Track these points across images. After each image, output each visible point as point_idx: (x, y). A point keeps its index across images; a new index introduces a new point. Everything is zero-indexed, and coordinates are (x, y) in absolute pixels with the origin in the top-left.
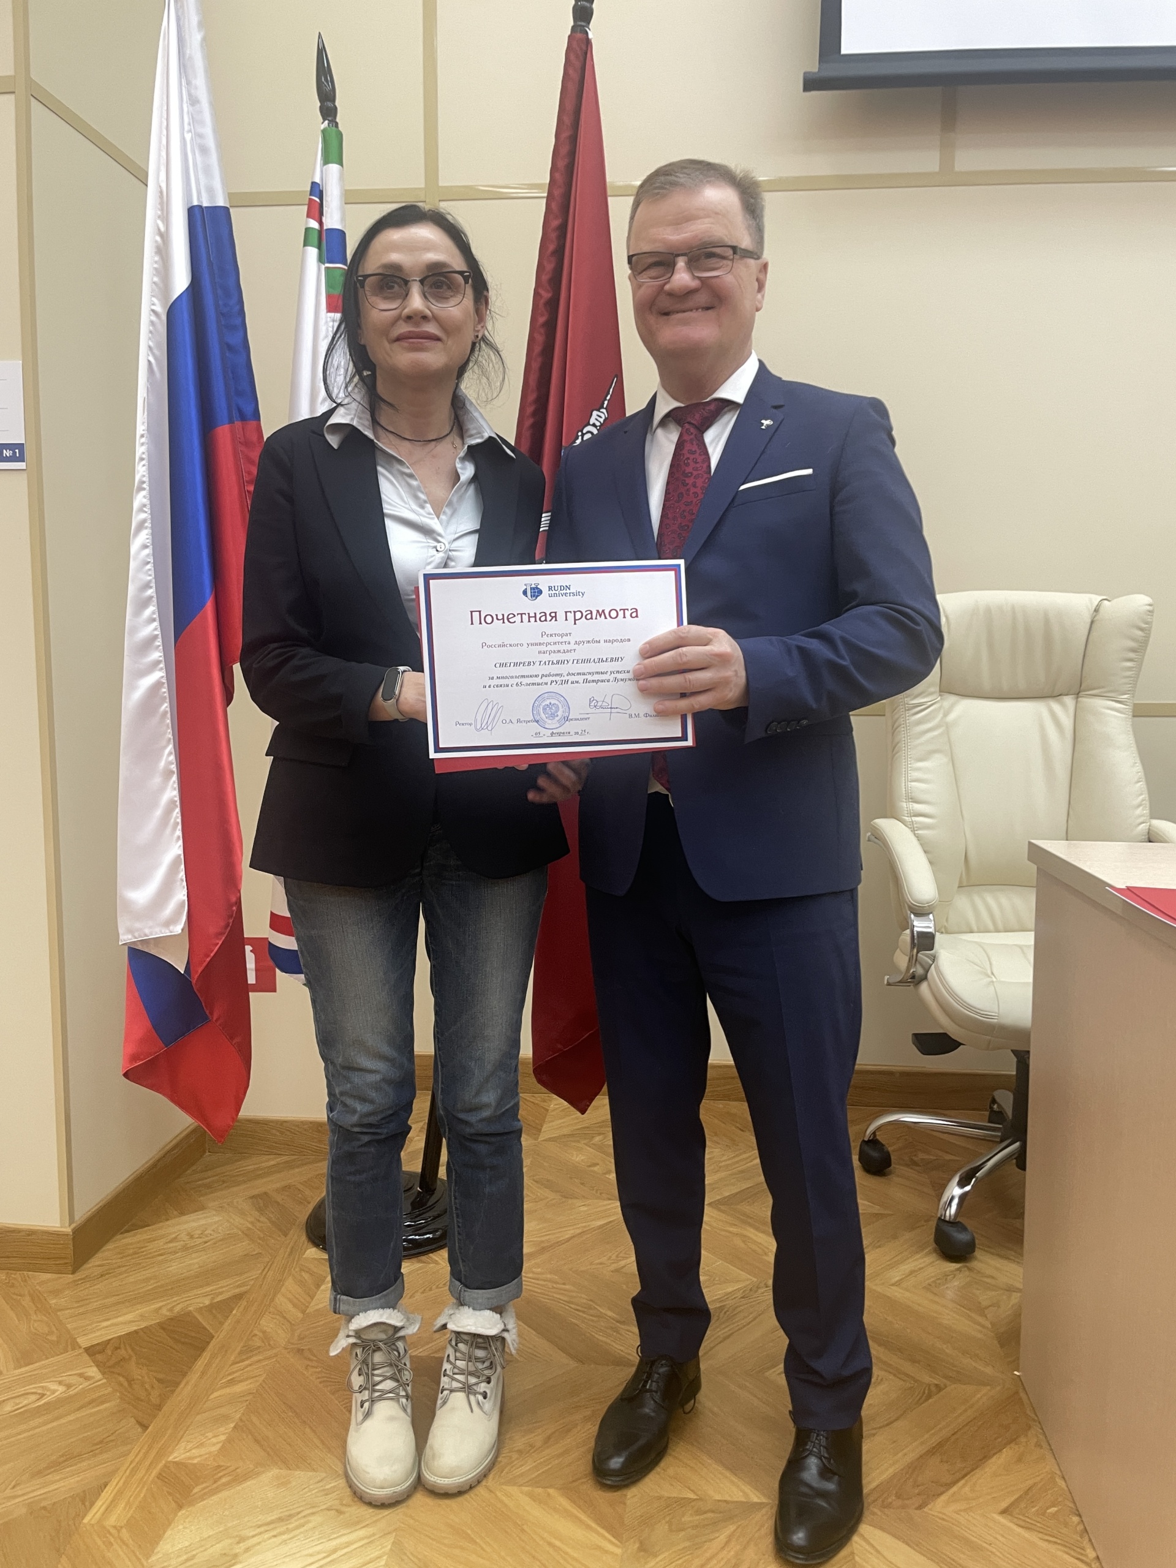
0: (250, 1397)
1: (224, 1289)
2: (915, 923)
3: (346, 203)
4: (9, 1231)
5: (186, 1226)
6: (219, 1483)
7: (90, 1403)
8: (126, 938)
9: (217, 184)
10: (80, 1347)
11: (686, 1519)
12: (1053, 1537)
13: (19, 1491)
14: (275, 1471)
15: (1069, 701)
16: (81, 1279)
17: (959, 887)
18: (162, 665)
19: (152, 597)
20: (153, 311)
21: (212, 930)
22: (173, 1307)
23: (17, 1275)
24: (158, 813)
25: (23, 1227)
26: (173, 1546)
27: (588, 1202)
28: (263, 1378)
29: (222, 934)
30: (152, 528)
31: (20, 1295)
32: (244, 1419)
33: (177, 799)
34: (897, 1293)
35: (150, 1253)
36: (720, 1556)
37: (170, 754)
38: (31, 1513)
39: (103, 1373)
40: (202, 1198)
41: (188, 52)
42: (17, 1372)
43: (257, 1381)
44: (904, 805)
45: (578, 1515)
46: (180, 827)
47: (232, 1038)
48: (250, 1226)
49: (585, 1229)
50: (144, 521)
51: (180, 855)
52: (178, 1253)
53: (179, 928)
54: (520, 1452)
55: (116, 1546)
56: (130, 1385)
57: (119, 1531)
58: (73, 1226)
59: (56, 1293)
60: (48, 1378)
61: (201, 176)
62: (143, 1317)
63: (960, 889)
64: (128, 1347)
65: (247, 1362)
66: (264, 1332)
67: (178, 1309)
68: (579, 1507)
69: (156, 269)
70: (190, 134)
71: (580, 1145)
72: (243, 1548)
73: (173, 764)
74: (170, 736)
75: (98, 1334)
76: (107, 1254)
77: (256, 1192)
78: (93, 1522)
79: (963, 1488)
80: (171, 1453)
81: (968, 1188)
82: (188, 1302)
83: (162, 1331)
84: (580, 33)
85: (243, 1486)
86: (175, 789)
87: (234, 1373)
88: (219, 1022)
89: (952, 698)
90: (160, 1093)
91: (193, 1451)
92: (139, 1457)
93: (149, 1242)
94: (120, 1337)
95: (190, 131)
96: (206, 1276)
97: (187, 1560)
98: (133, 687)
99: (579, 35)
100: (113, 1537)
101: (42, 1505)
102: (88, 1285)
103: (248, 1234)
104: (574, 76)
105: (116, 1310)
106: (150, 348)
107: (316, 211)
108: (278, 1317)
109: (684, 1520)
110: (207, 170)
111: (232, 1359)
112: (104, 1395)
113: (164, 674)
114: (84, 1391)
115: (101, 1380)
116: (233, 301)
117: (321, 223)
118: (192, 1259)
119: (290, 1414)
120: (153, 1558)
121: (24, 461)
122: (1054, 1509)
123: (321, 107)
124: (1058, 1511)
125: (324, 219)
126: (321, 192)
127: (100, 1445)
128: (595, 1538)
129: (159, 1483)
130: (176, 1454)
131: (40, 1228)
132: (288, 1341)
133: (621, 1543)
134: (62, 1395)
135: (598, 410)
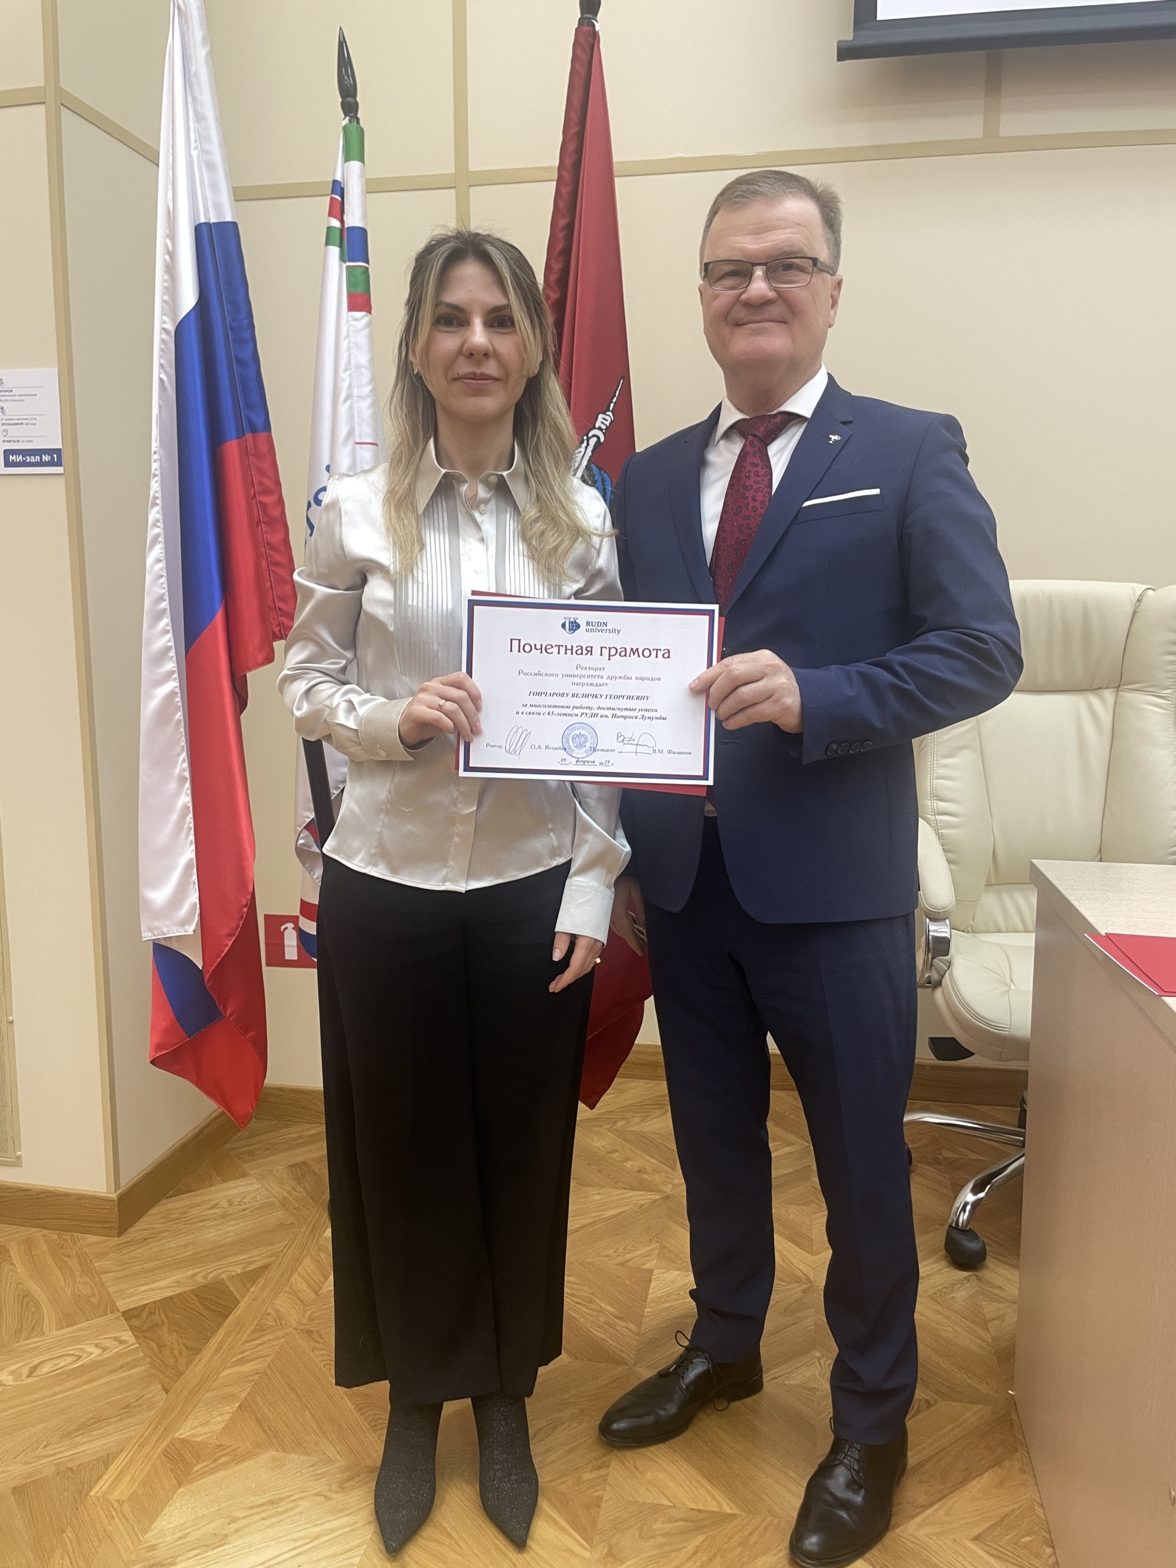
0: (257, 1377)
1: (256, 1258)
2: (932, 928)
3: (367, 193)
4: (60, 1195)
5: (226, 1193)
6: (219, 1462)
7: (121, 1367)
8: (147, 936)
9: (225, 199)
10: (118, 1311)
11: (658, 1526)
13: (49, 1451)
14: (272, 1453)
15: (1109, 695)
16: (126, 1242)
17: (985, 885)
18: (176, 676)
19: (166, 609)
21: (224, 931)
22: (207, 1274)
23: (67, 1236)
24: (174, 817)
25: (72, 1191)
26: (169, 1523)
27: (603, 1190)
28: (269, 1359)
29: (232, 935)
30: (166, 543)
31: (69, 1256)
32: (249, 1398)
33: (190, 805)
35: (191, 1219)
37: (184, 761)
38: (58, 1474)
39: (137, 1337)
40: (244, 1165)
42: (60, 1332)
43: (265, 1361)
44: (929, 803)
45: (553, 1514)
46: (192, 832)
47: (246, 1031)
48: (286, 1195)
49: (596, 1219)
50: (158, 536)
51: (193, 859)
52: (216, 1220)
53: (191, 928)
55: (117, 1519)
56: (161, 1351)
57: (121, 1506)
58: (118, 1192)
59: (101, 1255)
60: (85, 1341)
61: (208, 191)
62: (178, 1283)
63: (989, 887)
64: (162, 1312)
65: (258, 1342)
66: (277, 1311)
67: (212, 1276)
68: (555, 1507)
69: (166, 288)
71: (603, 1130)
72: (233, 1529)
73: (185, 770)
74: (184, 744)
75: (136, 1298)
76: (151, 1220)
77: (294, 1161)
78: (98, 1495)
80: (177, 1430)
81: (982, 1195)
82: (221, 1270)
83: (194, 1298)
84: (588, 25)
85: (240, 1466)
86: (188, 795)
87: (243, 1352)
88: (231, 1019)
90: (186, 1079)
91: (199, 1429)
92: (148, 1431)
93: (191, 1208)
94: (155, 1302)
95: (196, 148)
96: (243, 1243)
97: (180, 1538)
98: (150, 697)
99: (586, 28)
100: (115, 1509)
102: (132, 1248)
103: (284, 1204)
104: (582, 71)
105: (155, 1275)
106: (162, 366)
107: (338, 209)
108: (292, 1297)
109: (655, 1527)
110: (215, 187)
111: (245, 1337)
112: (134, 1360)
113: (178, 684)
114: (118, 1355)
115: (134, 1344)
116: (243, 315)
117: (342, 222)
118: (228, 1226)
119: (293, 1396)
120: (150, 1534)
121: (61, 466)
122: (1029, 1538)
123: (342, 103)
124: (1031, 1541)
125: (345, 217)
126: (342, 190)
127: (127, 1409)
128: (564, 1538)
129: (164, 1458)
130: (182, 1431)
131: (88, 1193)
132: (299, 1322)
133: (591, 1546)
134: (97, 1358)
135: (604, 413)
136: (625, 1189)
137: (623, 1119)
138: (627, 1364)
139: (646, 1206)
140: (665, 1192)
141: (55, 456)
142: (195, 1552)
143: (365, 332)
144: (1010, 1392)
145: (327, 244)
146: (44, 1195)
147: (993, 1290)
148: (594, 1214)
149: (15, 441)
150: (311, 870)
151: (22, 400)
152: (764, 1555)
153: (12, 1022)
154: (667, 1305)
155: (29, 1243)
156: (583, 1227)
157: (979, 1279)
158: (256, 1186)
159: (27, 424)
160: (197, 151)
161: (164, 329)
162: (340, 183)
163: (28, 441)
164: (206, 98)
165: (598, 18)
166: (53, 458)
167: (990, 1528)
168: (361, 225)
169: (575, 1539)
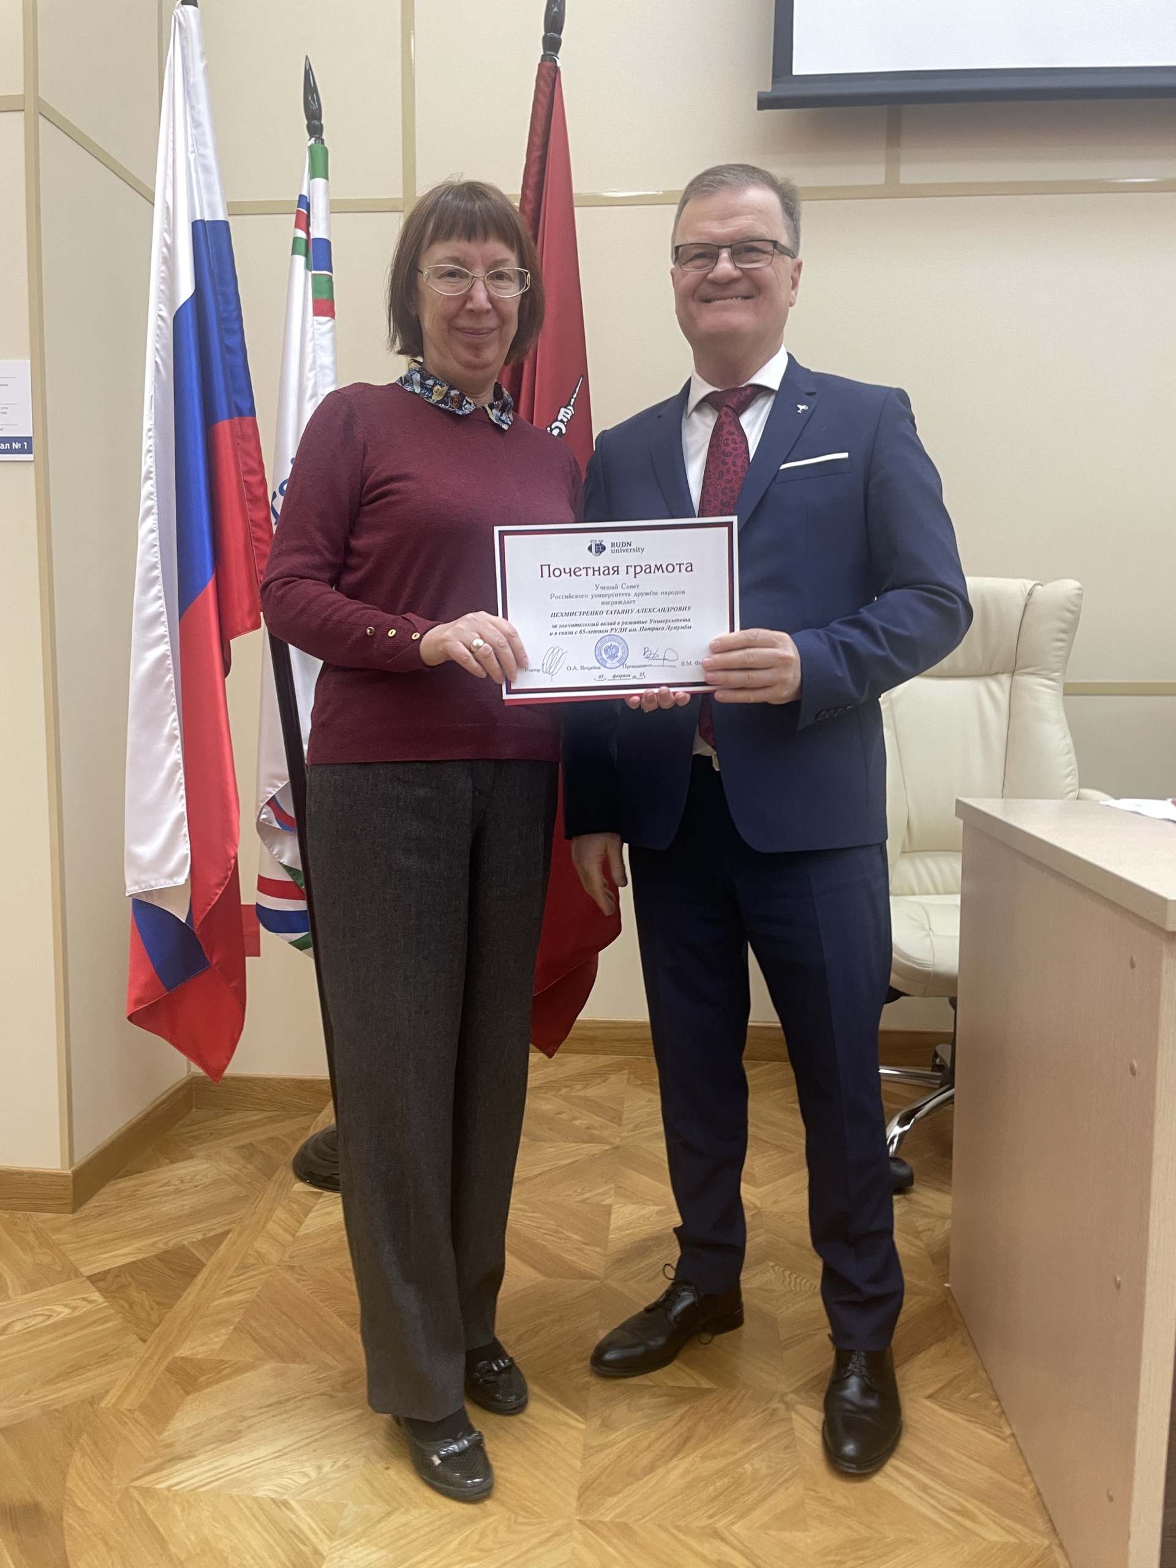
0: (247, 1305)
1: (215, 1226)
3: (332, 213)
4: (14, 1174)
5: (176, 1172)
6: (221, 1374)
7: (94, 1323)
8: (132, 889)
9: (217, 196)
10: (83, 1276)
11: (645, 1401)
12: (974, 1417)
14: (273, 1364)
15: (1006, 679)
16: (80, 1218)
17: (902, 853)
18: (167, 639)
19: (158, 577)
21: (213, 881)
22: (169, 1241)
23: (20, 1214)
24: (163, 774)
25: (24, 1170)
26: (182, 1424)
27: (555, 1144)
29: (223, 884)
30: (158, 514)
31: (24, 1232)
32: (242, 1322)
33: (181, 762)
35: (145, 1195)
36: (673, 1431)
37: (174, 720)
38: (44, 1414)
39: (105, 1297)
40: (192, 1148)
41: (192, 79)
42: (26, 1296)
43: (252, 1292)
45: (546, 1397)
46: (183, 787)
47: (231, 981)
48: (238, 1173)
49: (553, 1167)
50: (151, 508)
51: (183, 813)
52: (168, 1196)
53: (182, 879)
55: (130, 1426)
56: (131, 1307)
57: (132, 1413)
58: (73, 1168)
59: (56, 1230)
60: (54, 1302)
61: (203, 192)
62: (140, 1250)
63: (906, 854)
64: (127, 1275)
65: (244, 1277)
66: (258, 1252)
67: (171, 1244)
68: (548, 1392)
69: (162, 277)
71: (550, 1096)
72: (246, 1426)
73: (175, 729)
74: (175, 704)
75: (100, 1264)
76: (105, 1196)
77: (241, 1143)
78: (109, 1406)
80: (178, 1349)
82: (182, 1238)
83: (158, 1261)
84: (549, 61)
85: (243, 1376)
86: (179, 752)
87: (231, 1285)
88: (218, 967)
90: (161, 1036)
91: (199, 1348)
93: (144, 1186)
94: (119, 1267)
95: (193, 152)
96: (197, 1215)
97: (196, 1436)
98: (140, 660)
99: (548, 64)
100: (127, 1417)
101: (54, 1407)
102: (89, 1222)
103: (235, 1179)
104: (544, 101)
105: (115, 1244)
106: (157, 349)
107: (304, 221)
108: (270, 1240)
109: (641, 1402)
110: (209, 188)
111: (229, 1274)
112: (107, 1316)
113: (169, 648)
114: (88, 1313)
115: (103, 1303)
116: (232, 307)
117: (308, 233)
118: (183, 1201)
119: (284, 1317)
120: (166, 1434)
121: (32, 453)
122: (976, 1395)
123: (308, 125)
124: (979, 1397)
125: (311, 229)
126: (308, 204)
127: (105, 1358)
128: (562, 1416)
129: (168, 1375)
130: (181, 1351)
131: (41, 1170)
132: (281, 1260)
133: (587, 1420)
134: (68, 1316)
135: (566, 407)
136: (576, 1142)
137: (566, 1087)
138: (598, 1279)
139: (597, 1156)
140: (614, 1143)
141: (25, 443)
142: (212, 1446)
143: (329, 336)
144: (947, 1285)
145: (293, 253)
147: (922, 1208)
148: (550, 1164)
150: (270, 847)
152: (743, 1417)
154: (628, 1232)
156: (540, 1174)
157: (908, 1200)
158: (205, 1166)
160: (193, 155)
161: (160, 316)
162: (306, 197)
164: (203, 106)
165: (559, 55)
166: (23, 446)
167: (941, 1388)
168: (325, 237)
169: (570, 1416)
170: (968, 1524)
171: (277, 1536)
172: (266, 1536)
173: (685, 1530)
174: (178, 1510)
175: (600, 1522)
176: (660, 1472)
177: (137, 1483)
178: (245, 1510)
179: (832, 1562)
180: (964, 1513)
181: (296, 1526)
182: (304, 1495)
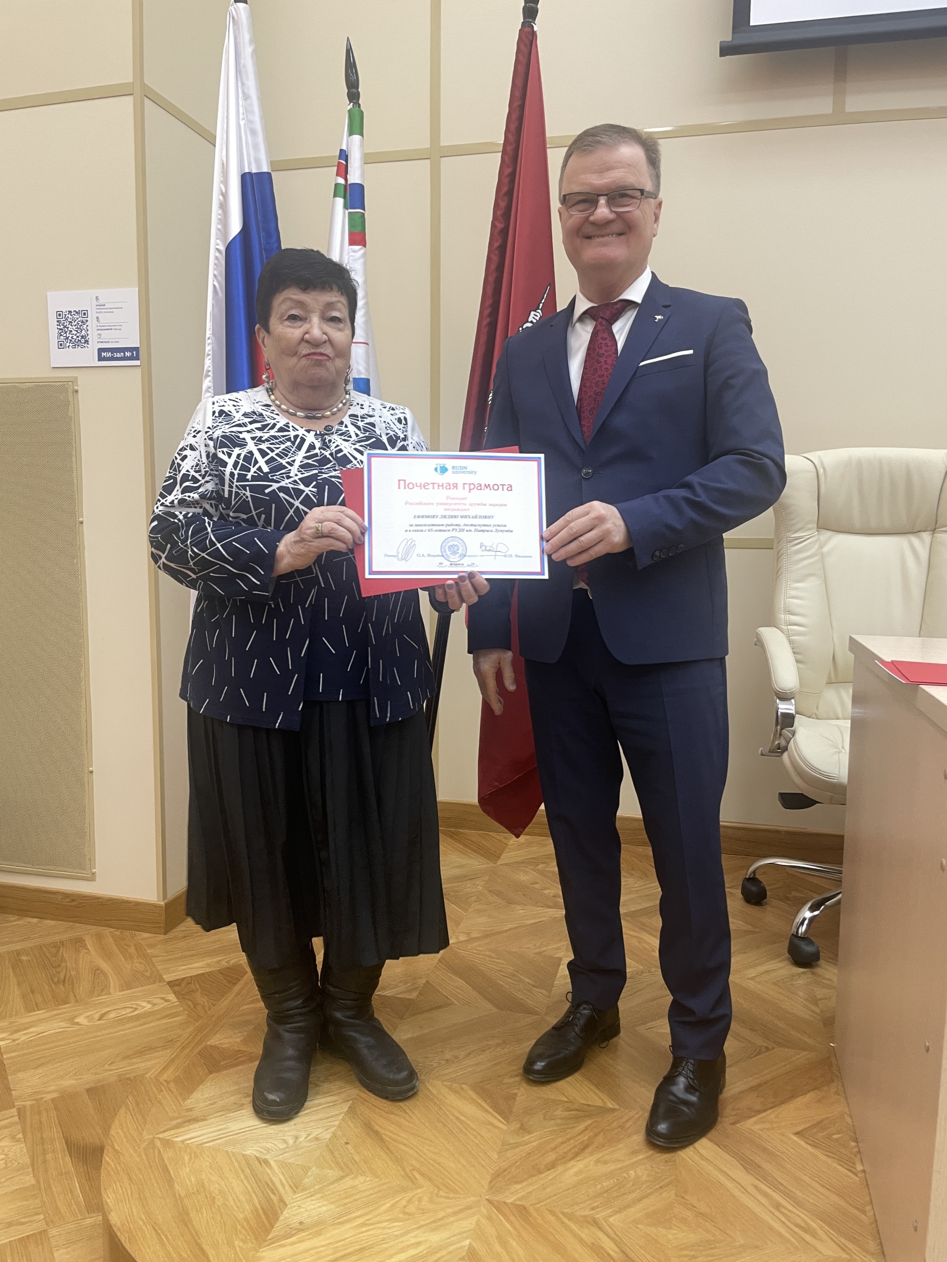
2: (780, 706)
3: (365, 163)
4: (124, 902)
6: (239, 1062)
7: (166, 1016)
9: (263, 156)
10: (165, 981)
11: (558, 1112)
12: (833, 1153)
13: (113, 1067)
15: (926, 537)
16: (169, 939)
17: (827, 683)
20: (217, 249)
22: (229, 959)
23: (127, 933)
25: (131, 899)
26: (202, 1095)
31: (128, 946)
34: (751, 985)
36: (577, 1139)
38: (119, 1080)
39: (178, 998)
41: (242, 61)
42: (122, 993)
44: (783, 616)
45: (480, 1102)
54: (447, 1060)
55: (164, 1091)
56: (195, 1007)
57: (168, 1084)
58: (165, 901)
59: (151, 946)
60: (141, 999)
61: (251, 152)
62: (208, 965)
63: (829, 685)
64: (196, 983)
67: (232, 962)
68: (483, 1098)
69: (219, 219)
70: (244, 121)
75: (179, 973)
78: (152, 1077)
79: (771, 1115)
80: (209, 1039)
81: (817, 913)
82: (239, 959)
89: (829, 533)
91: (225, 1040)
94: (192, 976)
95: (243, 119)
97: (211, 1104)
99: (527, 30)
100: (164, 1086)
101: (127, 1076)
102: (175, 942)
104: (523, 60)
105: (191, 959)
106: (215, 276)
107: (343, 171)
109: (555, 1113)
110: (256, 147)
112: (177, 1012)
114: (164, 1009)
115: (176, 1002)
116: (273, 240)
117: (346, 180)
120: (189, 1101)
121: (139, 360)
122: (839, 1136)
123: (348, 93)
124: (839, 1138)
125: (348, 177)
126: (347, 156)
128: (490, 1118)
129: (199, 1057)
130: (213, 1041)
131: (144, 901)
133: (507, 1123)
134: (149, 1010)
135: (535, 311)
138: (540, 1015)
141: (134, 352)
143: (362, 261)
144: (831, 1044)
145: (335, 196)
146: (111, 902)
147: (823, 981)
149: (106, 342)
151: (112, 312)
153: (92, 772)
155: (99, 937)
159: (116, 329)
162: (345, 151)
163: (116, 342)
164: (251, 83)
165: (536, 21)
166: (133, 354)
167: (809, 1127)
168: (359, 182)
169: (496, 1117)
170: (808, 1237)
171: (255, 1185)
172: (247, 1184)
173: (570, 1217)
174: (187, 1158)
175: (505, 1203)
176: (560, 1169)
177: (161, 1136)
178: (236, 1164)
179: (686, 1256)
180: (807, 1230)
181: (270, 1179)
182: (281, 1157)
